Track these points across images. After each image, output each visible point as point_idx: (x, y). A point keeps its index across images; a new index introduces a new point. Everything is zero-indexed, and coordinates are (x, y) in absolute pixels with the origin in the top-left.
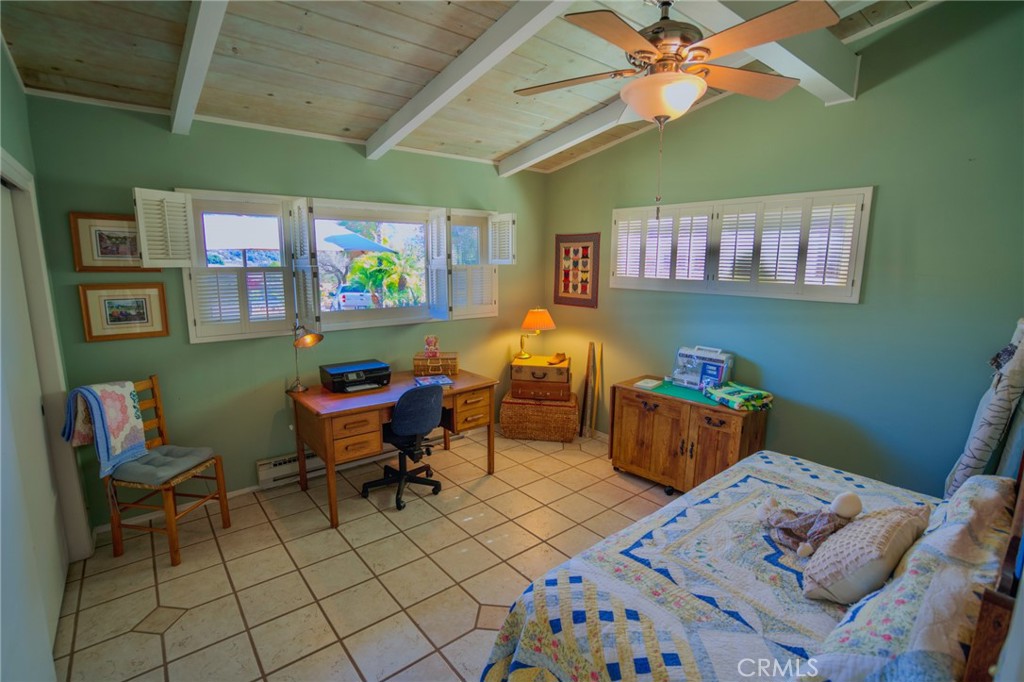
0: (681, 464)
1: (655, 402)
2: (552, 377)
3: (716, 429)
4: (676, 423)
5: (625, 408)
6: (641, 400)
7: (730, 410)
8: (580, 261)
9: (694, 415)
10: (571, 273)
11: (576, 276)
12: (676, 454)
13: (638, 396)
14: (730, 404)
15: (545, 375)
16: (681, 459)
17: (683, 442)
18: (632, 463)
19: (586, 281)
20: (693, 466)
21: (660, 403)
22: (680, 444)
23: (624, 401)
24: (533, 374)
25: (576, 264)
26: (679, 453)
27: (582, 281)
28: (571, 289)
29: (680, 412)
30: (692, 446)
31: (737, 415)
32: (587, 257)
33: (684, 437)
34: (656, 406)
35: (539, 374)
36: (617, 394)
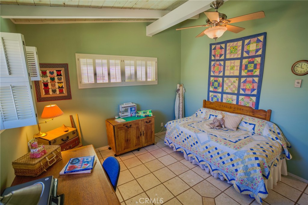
0: (141, 139)
1: (130, 124)
2: (71, 137)
3: (149, 124)
4: (138, 128)
5: (119, 132)
6: (125, 126)
7: (150, 117)
8: (56, 78)
9: (143, 123)
10: (50, 85)
11: (53, 85)
12: (139, 137)
13: (124, 125)
14: (150, 116)
15: (68, 137)
16: (141, 138)
17: (141, 132)
18: (124, 149)
19: (62, 87)
20: (144, 138)
21: (132, 124)
22: (140, 133)
23: (118, 129)
24: (62, 140)
25: (53, 79)
26: (140, 136)
27: (59, 87)
28: (51, 92)
29: (138, 124)
30: (143, 132)
31: (153, 118)
32: (61, 75)
33: (141, 130)
34: (131, 125)
35: (65, 138)
36: (115, 128)
